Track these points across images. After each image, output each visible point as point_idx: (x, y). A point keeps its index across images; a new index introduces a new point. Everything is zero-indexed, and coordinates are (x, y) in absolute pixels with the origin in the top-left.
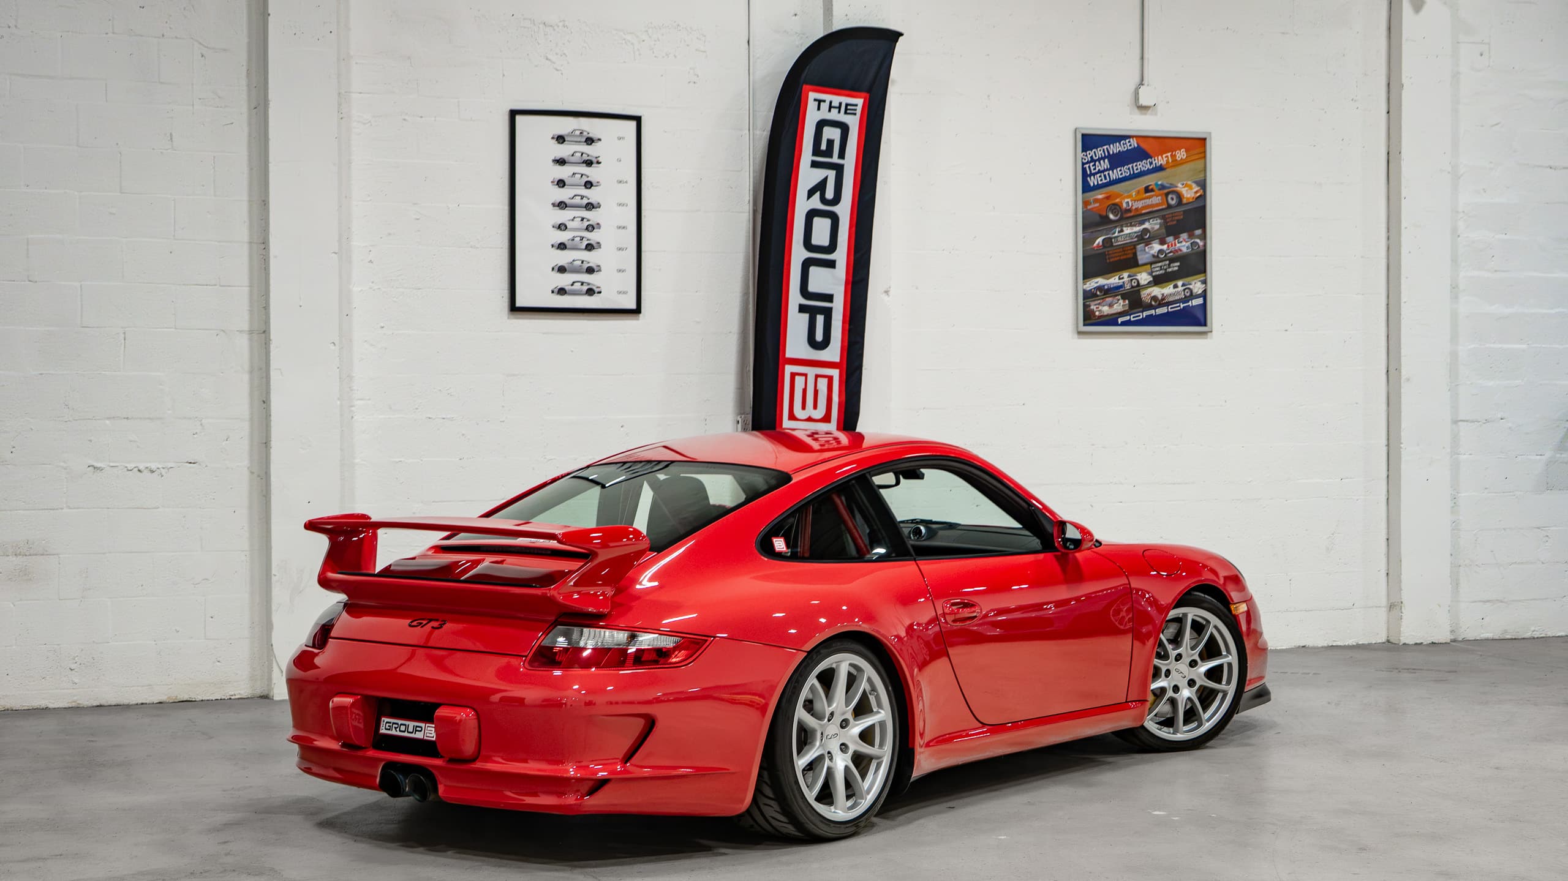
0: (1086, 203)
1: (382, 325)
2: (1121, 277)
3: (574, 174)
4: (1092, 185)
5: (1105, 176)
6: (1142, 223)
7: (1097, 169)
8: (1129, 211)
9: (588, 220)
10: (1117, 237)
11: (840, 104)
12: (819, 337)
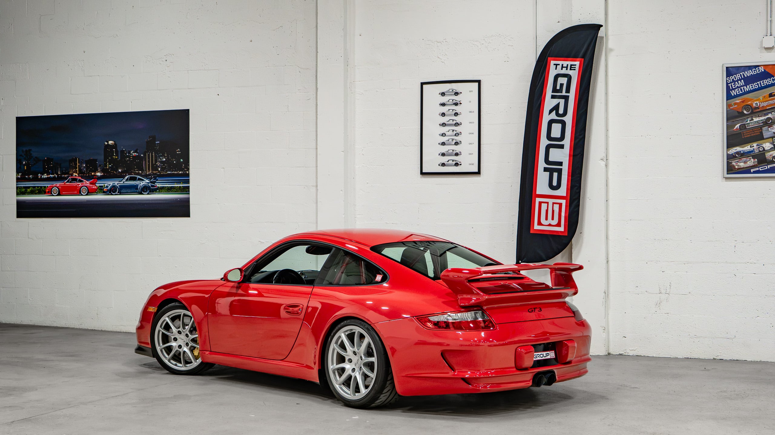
0: (728, 106)
1: (368, 182)
2: (753, 146)
3: (449, 110)
4: (733, 95)
5: (741, 89)
6: (767, 114)
7: (736, 86)
8: (758, 108)
9: (456, 131)
10: (750, 123)
11: (567, 65)
12: (555, 183)
